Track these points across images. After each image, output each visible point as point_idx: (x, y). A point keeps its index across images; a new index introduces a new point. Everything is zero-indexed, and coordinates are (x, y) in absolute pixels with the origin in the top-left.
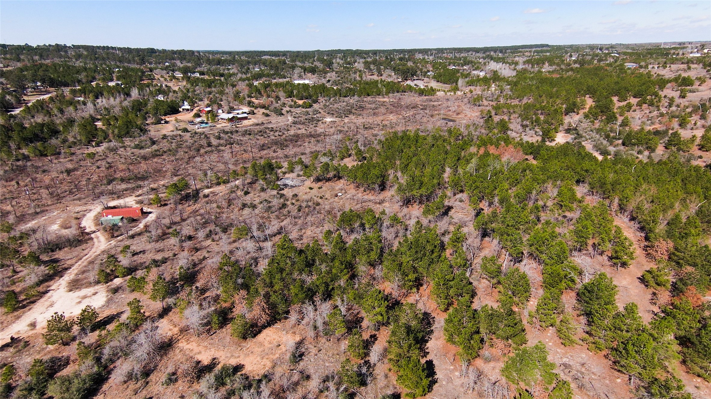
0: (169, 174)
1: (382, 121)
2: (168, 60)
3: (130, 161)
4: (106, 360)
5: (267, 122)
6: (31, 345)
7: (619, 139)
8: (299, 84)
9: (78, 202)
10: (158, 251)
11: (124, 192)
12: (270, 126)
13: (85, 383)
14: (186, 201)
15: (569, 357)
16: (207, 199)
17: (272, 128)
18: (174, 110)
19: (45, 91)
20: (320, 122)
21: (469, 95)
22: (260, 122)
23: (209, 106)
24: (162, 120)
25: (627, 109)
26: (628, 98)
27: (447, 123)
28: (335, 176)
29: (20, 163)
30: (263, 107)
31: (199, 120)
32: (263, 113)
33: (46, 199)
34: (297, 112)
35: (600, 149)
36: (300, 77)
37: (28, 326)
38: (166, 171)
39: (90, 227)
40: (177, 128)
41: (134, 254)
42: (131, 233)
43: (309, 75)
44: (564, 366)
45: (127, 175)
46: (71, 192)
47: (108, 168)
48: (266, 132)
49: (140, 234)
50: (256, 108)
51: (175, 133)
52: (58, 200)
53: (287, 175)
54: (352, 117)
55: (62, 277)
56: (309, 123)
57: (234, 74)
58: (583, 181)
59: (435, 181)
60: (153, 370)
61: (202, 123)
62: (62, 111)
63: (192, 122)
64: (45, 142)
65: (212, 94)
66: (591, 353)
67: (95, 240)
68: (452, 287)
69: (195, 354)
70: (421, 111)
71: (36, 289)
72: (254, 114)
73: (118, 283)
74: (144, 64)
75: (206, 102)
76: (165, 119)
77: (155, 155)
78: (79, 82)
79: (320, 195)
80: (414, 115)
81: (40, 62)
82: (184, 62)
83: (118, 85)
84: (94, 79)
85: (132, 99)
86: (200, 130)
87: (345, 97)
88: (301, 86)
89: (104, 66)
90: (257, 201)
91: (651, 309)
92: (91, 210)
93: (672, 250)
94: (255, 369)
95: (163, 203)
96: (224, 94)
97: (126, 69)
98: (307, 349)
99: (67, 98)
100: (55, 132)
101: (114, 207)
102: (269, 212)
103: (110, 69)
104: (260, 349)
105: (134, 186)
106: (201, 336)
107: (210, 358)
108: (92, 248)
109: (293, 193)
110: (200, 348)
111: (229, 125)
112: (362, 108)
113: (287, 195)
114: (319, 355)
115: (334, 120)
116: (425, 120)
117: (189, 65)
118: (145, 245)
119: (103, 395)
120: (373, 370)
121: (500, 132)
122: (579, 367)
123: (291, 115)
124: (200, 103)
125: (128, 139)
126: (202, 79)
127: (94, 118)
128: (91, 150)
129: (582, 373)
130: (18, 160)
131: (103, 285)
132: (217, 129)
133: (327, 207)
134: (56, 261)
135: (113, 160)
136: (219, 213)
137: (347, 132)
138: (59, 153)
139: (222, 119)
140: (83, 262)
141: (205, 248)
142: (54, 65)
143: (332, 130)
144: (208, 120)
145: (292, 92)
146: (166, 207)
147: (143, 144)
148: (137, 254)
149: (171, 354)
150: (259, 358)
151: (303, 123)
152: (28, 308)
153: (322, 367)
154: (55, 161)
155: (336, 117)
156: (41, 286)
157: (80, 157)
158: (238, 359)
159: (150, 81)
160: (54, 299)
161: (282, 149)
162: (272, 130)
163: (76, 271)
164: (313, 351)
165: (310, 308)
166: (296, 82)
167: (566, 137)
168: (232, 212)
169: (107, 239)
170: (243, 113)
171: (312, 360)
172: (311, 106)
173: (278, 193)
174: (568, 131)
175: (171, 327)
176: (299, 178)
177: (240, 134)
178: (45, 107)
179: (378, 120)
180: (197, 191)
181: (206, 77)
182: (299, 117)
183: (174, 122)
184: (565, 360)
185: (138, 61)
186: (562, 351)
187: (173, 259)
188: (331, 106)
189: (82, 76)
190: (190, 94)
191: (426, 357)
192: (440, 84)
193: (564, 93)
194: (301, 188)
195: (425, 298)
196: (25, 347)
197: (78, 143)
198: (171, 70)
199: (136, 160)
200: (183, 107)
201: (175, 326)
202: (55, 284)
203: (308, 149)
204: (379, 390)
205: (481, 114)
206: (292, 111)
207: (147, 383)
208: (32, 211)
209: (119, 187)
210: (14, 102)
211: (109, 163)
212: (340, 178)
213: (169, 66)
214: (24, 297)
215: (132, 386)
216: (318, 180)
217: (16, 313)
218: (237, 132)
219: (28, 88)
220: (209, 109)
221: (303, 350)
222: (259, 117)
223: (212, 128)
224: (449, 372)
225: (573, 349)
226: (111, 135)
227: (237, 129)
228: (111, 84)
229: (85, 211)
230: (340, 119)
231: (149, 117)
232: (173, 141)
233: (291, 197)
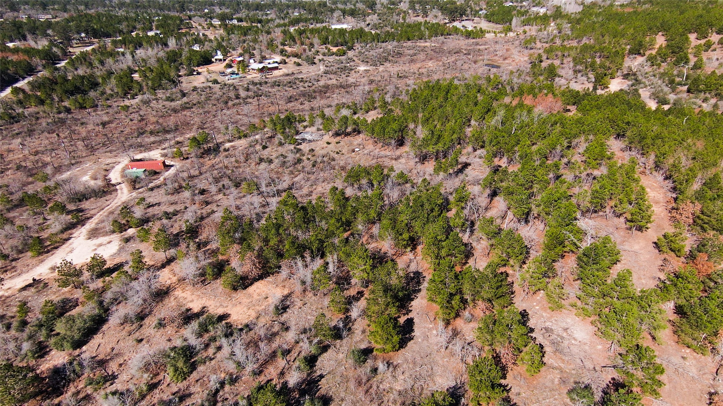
0: (195, 127)
1: (420, 68)
2: (207, 6)
3: (161, 114)
4: (108, 303)
5: (298, 71)
6: (49, 287)
7: (685, 85)
8: (336, 29)
9: (109, 154)
10: (172, 204)
11: (152, 145)
12: (300, 76)
13: (86, 323)
14: (208, 155)
15: (553, 321)
16: (227, 153)
17: (302, 78)
18: (206, 60)
19: (89, 43)
20: (353, 71)
21: (522, 37)
22: (290, 72)
23: (241, 56)
24: (194, 71)
25: (704, 48)
26: (710, 35)
27: (490, 70)
28: (354, 130)
29: (62, 115)
30: (296, 55)
31: (229, 70)
32: (295, 62)
33: (82, 151)
34: (330, 60)
35: (657, 97)
36: (339, 21)
37: (49, 269)
38: (194, 124)
39: (116, 179)
40: (207, 80)
41: (150, 206)
42: (151, 185)
43: (349, 18)
44: (545, 330)
45: (157, 127)
46: (104, 145)
47: (140, 121)
48: (295, 83)
49: (158, 187)
50: (288, 57)
51: (204, 85)
52: (91, 152)
53: (308, 129)
54: (387, 64)
55: (83, 225)
56: (341, 72)
57: (272, 20)
58: (624, 135)
59: (455, 136)
60: (148, 315)
61: (233, 74)
62: (102, 63)
63: (224, 73)
64: (85, 94)
65: (247, 42)
66: (577, 319)
67: (119, 191)
68: (443, 248)
69: (188, 302)
70: (464, 57)
71: (59, 236)
72: (286, 63)
73: (131, 233)
74: (184, 11)
75: (240, 51)
76: (197, 70)
77: (185, 107)
78: (121, 32)
79: (336, 150)
80: (455, 62)
81: (85, 12)
82: (224, 8)
83: (156, 34)
84: (135, 28)
85: (169, 50)
86: (230, 81)
87: (383, 42)
88: (337, 32)
89: (145, 15)
90: (274, 155)
91: (658, 276)
92: (120, 162)
93: (698, 213)
94: (240, 319)
95: (185, 157)
96: (258, 42)
97: (166, 17)
98: (293, 302)
99: (109, 49)
100: (95, 85)
101: (141, 160)
102: (285, 167)
103: (150, 17)
104: (249, 301)
105: (161, 138)
106: (196, 286)
107: (201, 306)
108: (115, 199)
109: (310, 148)
110: (193, 296)
111: (259, 76)
112: (400, 54)
113: (304, 150)
114: (303, 308)
115: (368, 68)
116: (466, 66)
117: (227, 11)
118: (162, 198)
119: (102, 334)
120: (353, 325)
121: (547, 79)
122: (561, 332)
123: (324, 64)
124: (233, 52)
125: (160, 91)
126: (239, 26)
127: (132, 70)
128: (127, 102)
129: (562, 338)
130: (60, 113)
131: (118, 234)
132: (247, 80)
133: (342, 163)
134: (81, 210)
135: (146, 113)
136: (237, 168)
137: (379, 81)
138: (97, 106)
139: (253, 69)
140: (104, 212)
141: (216, 202)
142: (97, 15)
143: (363, 80)
144: (239, 71)
145: (327, 38)
146: (187, 161)
147: (174, 97)
148: (153, 206)
149: (166, 301)
150: (245, 309)
151: (335, 73)
152: (51, 253)
153: (304, 320)
154: (93, 114)
155: (371, 65)
156: (65, 233)
157: (116, 109)
158: (225, 309)
159: (188, 30)
160: (74, 246)
161: (310, 101)
162: (302, 80)
163: (97, 221)
164: (299, 304)
165: (300, 263)
166: (334, 27)
167: (622, 83)
168: (249, 166)
169: (129, 191)
170: (274, 62)
171: (296, 313)
172: (344, 54)
173: (295, 148)
174: (626, 76)
175: (171, 276)
176: (319, 132)
177: (269, 85)
178: (87, 58)
179: (414, 68)
180: (218, 146)
181: (244, 24)
182: (332, 66)
183: (206, 73)
184: (548, 324)
185: (178, 8)
186: (548, 315)
187: (184, 212)
188: (366, 53)
189: (123, 27)
190: (224, 44)
191: (408, 315)
192: (491, 24)
193: (632, 31)
194: (318, 142)
195: (419, 258)
196: (44, 288)
197: (115, 96)
198: (209, 17)
199: (167, 112)
200: (216, 57)
201: (175, 276)
202: (77, 232)
203: (336, 101)
204: (353, 344)
205: (530, 59)
206: (325, 59)
207: (141, 326)
208: (67, 162)
209: (147, 140)
210: (60, 55)
211: (141, 116)
212: (359, 132)
213: (208, 13)
214: (50, 243)
215: (128, 327)
216: (337, 134)
217: (41, 257)
218: (266, 83)
219: (73, 39)
220: (241, 59)
221: (288, 303)
222: (290, 68)
223: (242, 79)
224: (427, 330)
225: (560, 314)
226: (145, 87)
227: (267, 80)
228: (150, 34)
229: (114, 163)
230: (374, 67)
231: (183, 68)
232: (203, 93)
233: (308, 152)
